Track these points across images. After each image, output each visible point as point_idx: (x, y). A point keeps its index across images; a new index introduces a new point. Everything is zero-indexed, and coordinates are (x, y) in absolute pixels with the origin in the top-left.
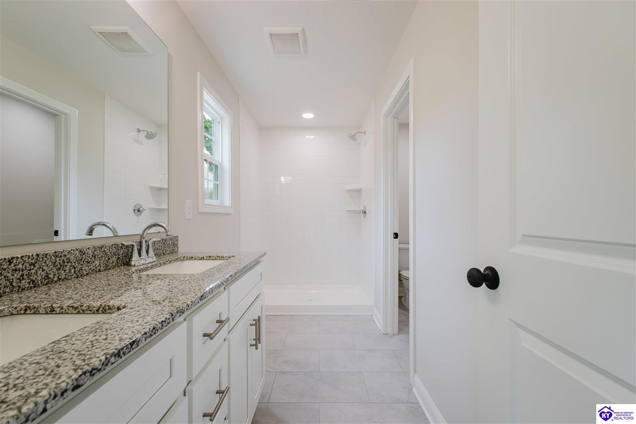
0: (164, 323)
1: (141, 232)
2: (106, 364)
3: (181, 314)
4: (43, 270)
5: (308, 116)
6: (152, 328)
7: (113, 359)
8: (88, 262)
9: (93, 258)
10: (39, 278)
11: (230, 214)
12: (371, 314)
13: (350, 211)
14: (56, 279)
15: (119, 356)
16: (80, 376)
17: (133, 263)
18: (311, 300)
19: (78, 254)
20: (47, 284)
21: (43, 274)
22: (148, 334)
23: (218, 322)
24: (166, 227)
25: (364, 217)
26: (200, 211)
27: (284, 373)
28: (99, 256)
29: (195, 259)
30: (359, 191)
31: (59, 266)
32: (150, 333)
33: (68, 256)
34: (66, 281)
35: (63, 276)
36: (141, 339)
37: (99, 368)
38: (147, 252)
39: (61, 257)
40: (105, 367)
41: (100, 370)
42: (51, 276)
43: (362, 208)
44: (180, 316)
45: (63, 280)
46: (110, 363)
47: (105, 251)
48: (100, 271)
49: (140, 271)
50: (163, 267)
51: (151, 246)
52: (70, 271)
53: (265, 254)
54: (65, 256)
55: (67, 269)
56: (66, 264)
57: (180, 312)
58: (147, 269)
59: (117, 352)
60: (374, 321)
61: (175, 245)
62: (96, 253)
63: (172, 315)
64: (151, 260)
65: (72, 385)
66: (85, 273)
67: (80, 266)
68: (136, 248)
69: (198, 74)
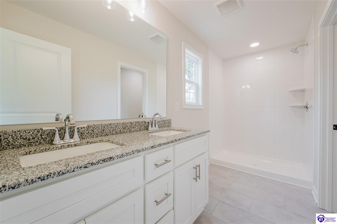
0: (128, 154)
1: (152, 117)
2: (98, 162)
3: (138, 152)
4: (119, 129)
5: (255, 45)
6: (121, 155)
7: (101, 162)
8: (134, 127)
9: (135, 126)
10: (118, 131)
11: (202, 109)
12: (311, 189)
13: (294, 107)
14: (123, 132)
15: (104, 161)
16: (87, 164)
17: (149, 129)
18: (256, 165)
19: (130, 124)
20: (120, 133)
21: (119, 130)
22: (119, 157)
23: (166, 160)
24: (160, 115)
25: (306, 110)
26: (183, 108)
27: (224, 203)
28: (138, 125)
29: (175, 130)
30: (303, 91)
31: (124, 128)
32: (120, 156)
33: (127, 124)
34: (126, 133)
35: (125, 132)
36: (115, 158)
37: (95, 163)
38: (155, 126)
39: (125, 124)
40: (98, 164)
41: (95, 164)
42: (121, 131)
43: (305, 105)
44: (138, 153)
45: (125, 133)
46: (100, 163)
47: (139, 124)
48: (138, 131)
49: (150, 133)
50: (161, 133)
51: (157, 123)
52: (127, 130)
53: (209, 131)
54: (126, 124)
55: (127, 129)
56: (126, 127)
57: (138, 151)
58: (153, 132)
59: (103, 160)
60: (312, 195)
61: (170, 123)
62: (136, 124)
63: (133, 151)
64: (156, 129)
65: (84, 166)
66: (132, 131)
67: (131, 128)
68: (150, 123)
69: (183, 42)
